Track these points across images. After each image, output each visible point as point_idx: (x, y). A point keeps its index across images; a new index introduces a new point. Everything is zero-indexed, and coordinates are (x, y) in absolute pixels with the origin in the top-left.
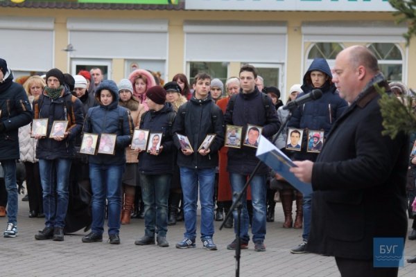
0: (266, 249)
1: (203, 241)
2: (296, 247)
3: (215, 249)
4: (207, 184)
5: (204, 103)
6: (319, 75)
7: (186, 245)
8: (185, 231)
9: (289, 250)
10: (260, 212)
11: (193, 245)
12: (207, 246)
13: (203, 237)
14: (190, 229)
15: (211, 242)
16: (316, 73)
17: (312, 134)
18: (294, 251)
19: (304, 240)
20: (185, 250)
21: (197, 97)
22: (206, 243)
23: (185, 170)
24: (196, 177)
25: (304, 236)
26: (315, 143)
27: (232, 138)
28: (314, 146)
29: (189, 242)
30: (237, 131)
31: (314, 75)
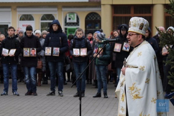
0: (38, 95)
1: (13, 92)
2: (48, 93)
3: (18, 95)
4: (14, 70)
5: (12, 38)
6: (56, 26)
7: (4, 94)
8: (4, 89)
9: (46, 94)
10: (34, 81)
11: (7, 94)
12: (16, 94)
13: (13, 91)
14: (6, 88)
15: (16, 93)
16: (55, 25)
17: (55, 49)
18: (48, 95)
19: (51, 90)
20: (4, 96)
21: (9, 36)
22: (15, 93)
23: (5, 65)
24: (9, 67)
25: (51, 89)
26: (56, 52)
27: (26, 53)
28: (56, 53)
29: (6, 93)
30: (27, 50)
31: (54, 26)
